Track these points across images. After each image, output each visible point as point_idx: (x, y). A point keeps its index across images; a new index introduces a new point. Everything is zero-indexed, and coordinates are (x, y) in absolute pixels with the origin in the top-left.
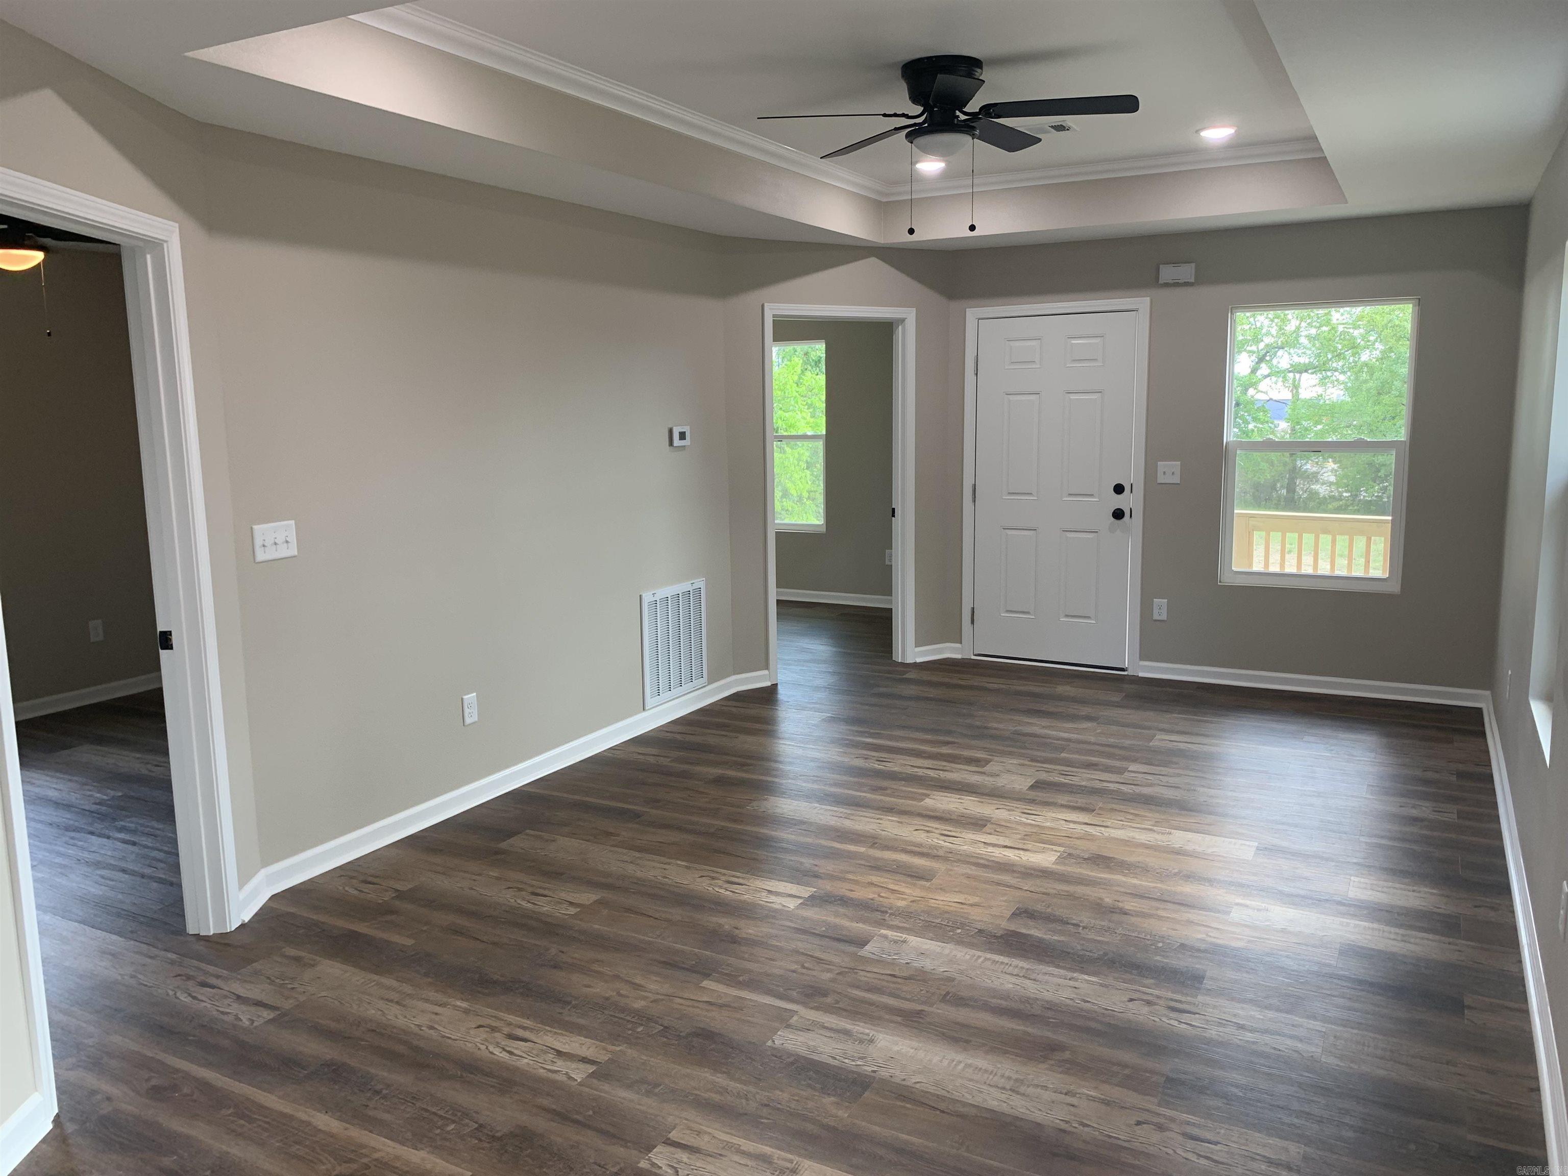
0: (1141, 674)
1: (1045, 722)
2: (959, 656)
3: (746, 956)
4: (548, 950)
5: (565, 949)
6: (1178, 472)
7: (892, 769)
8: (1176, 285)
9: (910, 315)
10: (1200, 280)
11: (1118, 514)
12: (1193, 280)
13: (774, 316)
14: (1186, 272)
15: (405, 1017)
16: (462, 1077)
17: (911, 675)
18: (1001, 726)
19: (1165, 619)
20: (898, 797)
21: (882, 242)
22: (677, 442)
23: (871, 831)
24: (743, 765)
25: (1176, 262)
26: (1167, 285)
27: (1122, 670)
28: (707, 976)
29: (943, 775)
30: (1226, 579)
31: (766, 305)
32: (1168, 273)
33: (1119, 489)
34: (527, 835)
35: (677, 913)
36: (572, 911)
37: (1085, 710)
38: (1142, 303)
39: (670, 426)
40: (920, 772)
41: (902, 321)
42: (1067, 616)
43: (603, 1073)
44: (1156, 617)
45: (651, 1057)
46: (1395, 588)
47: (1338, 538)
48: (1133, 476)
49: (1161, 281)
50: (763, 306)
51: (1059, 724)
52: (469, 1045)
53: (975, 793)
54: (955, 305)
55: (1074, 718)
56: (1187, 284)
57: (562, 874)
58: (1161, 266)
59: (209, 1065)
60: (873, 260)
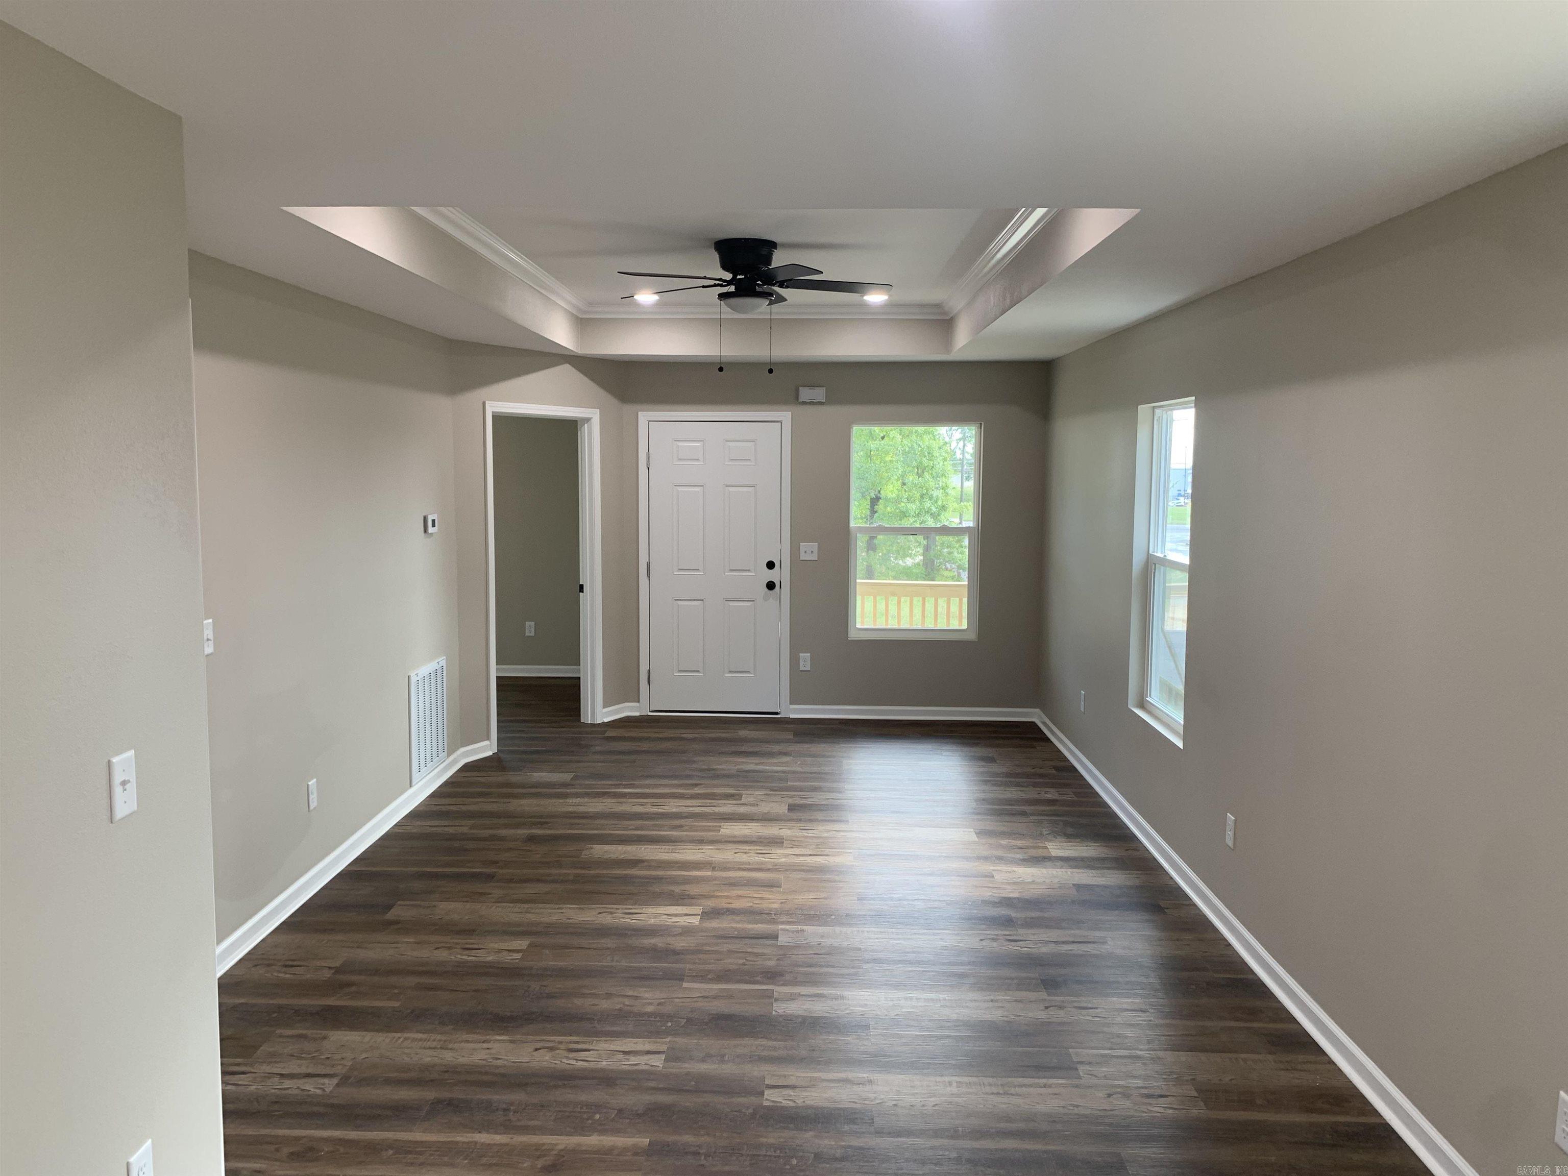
0: (792, 716)
1: (756, 760)
2: (637, 714)
3: (697, 961)
4: (529, 987)
5: (544, 983)
6: (816, 551)
7: (669, 811)
8: (812, 403)
9: (595, 415)
10: (831, 400)
11: (771, 586)
12: (824, 401)
13: (493, 412)
14: (819, 394)
15: (463, 1056)
16: (565, 1084)
17: (610, 733)
18: (724, 767)
19: (809, 669)
20: (696, 831)
21: (580, 352)
22: (431, 530)
23: (701, 859)
24: (542, 824)
25: (812, 386)
26: (804, 403)
27: (777, 713)
28: (682, 980)
29: (716, 810)
30: (853, 635)
31: (487, 402)
32: (805, 394)
33: (771, 565)
34: (400, 905)
35: (609, 942)
36: (519, 956)
37: (776, 748)
38: (785, 415)
39: (424, 514)
40: (697, 810)
41: (588, 420)
42: (731, 672)
43: (672, 1056)
44: (802, 668)
45: (699, 1039)
46: (972, 636)
47: (903, 599)
48: (781, 553)
49: (800, 400)
50: (484, 404)
51: (762, 760)
52: (545, 1063)
53: (753, 820)
54: (628, 408)
55: (771, 755)
56: (820, 403)
57: (474, 931)
58: (800, 388)
59: (323, 1127)
60: (567, 366)
